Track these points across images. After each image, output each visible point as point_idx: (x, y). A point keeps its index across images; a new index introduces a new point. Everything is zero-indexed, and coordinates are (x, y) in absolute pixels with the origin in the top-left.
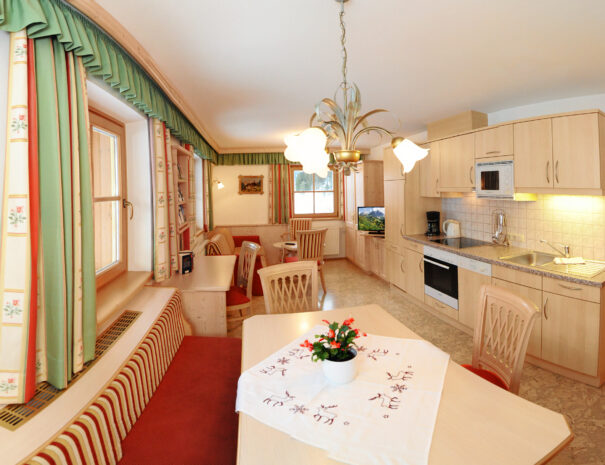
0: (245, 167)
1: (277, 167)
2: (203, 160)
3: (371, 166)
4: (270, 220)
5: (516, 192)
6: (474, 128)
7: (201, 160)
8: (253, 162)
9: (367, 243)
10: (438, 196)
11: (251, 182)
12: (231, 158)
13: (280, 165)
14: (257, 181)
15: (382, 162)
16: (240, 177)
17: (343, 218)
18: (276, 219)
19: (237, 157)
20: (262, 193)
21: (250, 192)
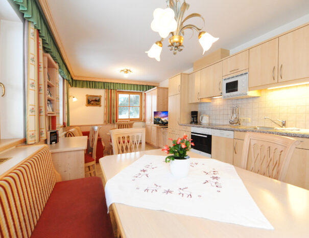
0: (90, 89)
1: (110, 91)
2: (64, 79)
3: (161, 90)
4: (105, 122)
5: (250, 90)
6: (222, 58)
7: (62, 79)
8: (95, 87)
9: (158, 132)
10: (199, 101)
11: (93, 99)
12: (81, 83)
13: (111, 90)
14: (97, 99)
15: (167, 88)
16: (87, 96)
17: (145, 121)
18: (108, 121)
19: (85, 83)
20: (100, 106)
21: (93, 105)
